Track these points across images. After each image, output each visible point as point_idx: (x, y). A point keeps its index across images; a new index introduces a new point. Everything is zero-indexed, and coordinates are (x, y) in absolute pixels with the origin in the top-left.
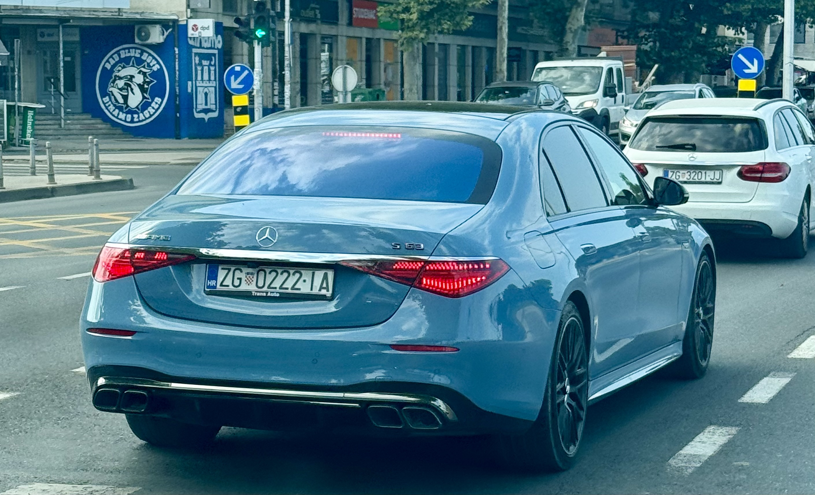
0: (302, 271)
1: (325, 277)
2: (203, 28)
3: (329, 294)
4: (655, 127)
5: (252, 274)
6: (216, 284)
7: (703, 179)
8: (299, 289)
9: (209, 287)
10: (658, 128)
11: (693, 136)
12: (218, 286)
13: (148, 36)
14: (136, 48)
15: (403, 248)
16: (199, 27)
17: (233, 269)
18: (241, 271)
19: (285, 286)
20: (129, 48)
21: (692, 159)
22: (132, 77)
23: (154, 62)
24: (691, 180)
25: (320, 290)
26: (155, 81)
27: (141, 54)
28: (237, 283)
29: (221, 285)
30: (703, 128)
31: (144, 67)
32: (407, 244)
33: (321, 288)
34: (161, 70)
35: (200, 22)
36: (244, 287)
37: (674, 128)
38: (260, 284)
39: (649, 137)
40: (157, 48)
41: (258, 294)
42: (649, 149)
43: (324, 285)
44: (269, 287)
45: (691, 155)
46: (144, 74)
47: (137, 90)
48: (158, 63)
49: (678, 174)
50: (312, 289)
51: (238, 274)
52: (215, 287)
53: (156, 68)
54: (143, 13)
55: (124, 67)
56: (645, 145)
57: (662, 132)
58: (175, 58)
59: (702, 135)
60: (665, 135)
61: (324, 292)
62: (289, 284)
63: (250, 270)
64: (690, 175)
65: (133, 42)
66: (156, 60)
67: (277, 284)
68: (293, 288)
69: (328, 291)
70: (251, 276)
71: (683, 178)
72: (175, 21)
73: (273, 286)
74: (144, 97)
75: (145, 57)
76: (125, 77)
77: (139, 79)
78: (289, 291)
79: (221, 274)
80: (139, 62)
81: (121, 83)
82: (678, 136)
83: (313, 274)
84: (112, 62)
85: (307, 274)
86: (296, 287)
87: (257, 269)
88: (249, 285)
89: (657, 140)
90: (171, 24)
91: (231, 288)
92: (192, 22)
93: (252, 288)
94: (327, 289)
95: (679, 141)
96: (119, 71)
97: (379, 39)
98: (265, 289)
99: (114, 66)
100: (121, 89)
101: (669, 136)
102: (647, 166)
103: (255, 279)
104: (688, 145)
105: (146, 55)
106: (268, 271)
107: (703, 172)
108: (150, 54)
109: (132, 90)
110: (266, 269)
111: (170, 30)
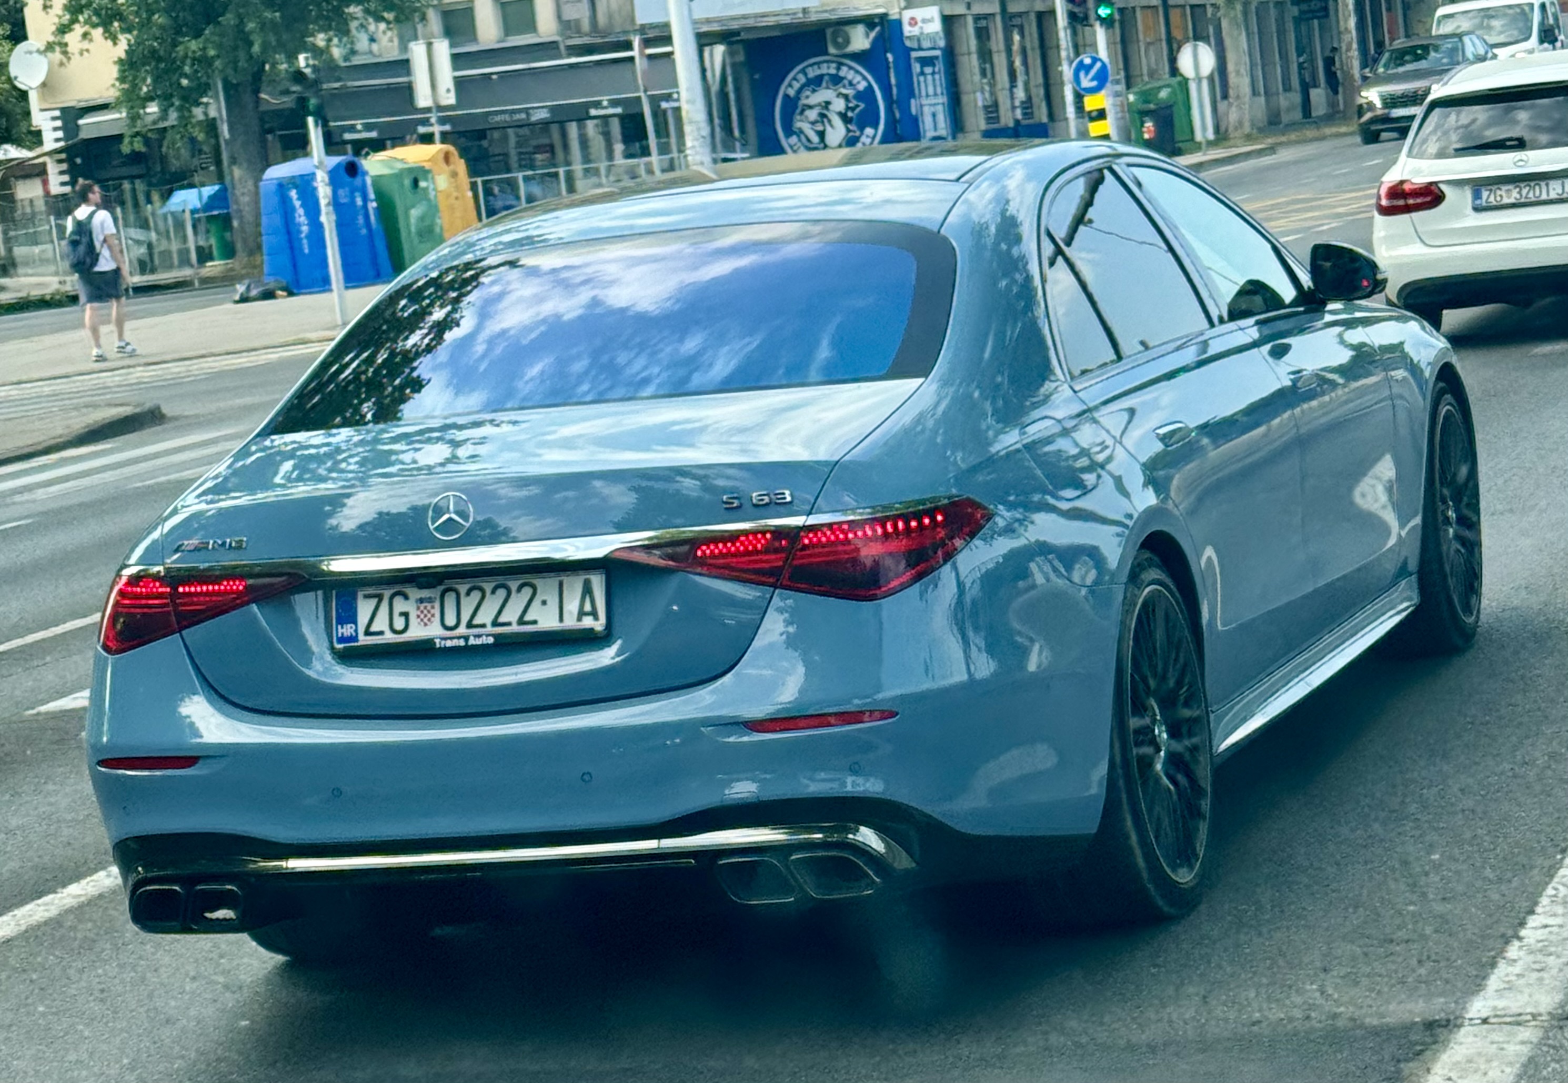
0: (535, 581)
1: (587, 590)
2: (924, 21)
3: (599, 625)
4: (1448, 116)
5: (430, 600)
6: (356, 631)
7: (1544, 197)
8: (535, 622)
9: (342, 640)
10: (1453, 117)
11: (1516, 122)
12: (361, 637)
13: (847, 42)
14: (827, 62)
15: (747, 505)
16: (919, 19)
17: (387, 594)
18: (406, 597)
19: (502, 619)
20: (818, 63)
21: (1521, 163)
22: (828, 103)
23: (859, 78)
24: (1523, 200)
25: (579, 619)
26: (862, 106)
27: (838, 69)
28: (399, 623)
29: (368, 633)
30: (1532, 107)
31: (844, 87)
32: (754, 495)
33: (581, 614)
34: (870, 88)
35: (919, 13)
36: (417, 632)
37: (1480, 113)
38: (451, 620)
39: (1439, 134)
40: (859, 57)
41: (449, 644)
42: (1441, 155)
43: (588, 607)
44: (470, 625)
45: (1518, 158)
46: (846, 97)
47: (837, 121)
48: (865, 78)
49: (1499, 192)
50: (561, 619)
51: (400, 605)
52: (354, 638)
53: (862, 86)
54: (833, 10)
55: (814, 91)
56: (1433, 148)
57: (1460, 123)
58: (888, 68)
59: (1530, 118)
60: (1466, 127)
61: (588, 622)
62: (511, 614)
63: (425, 593)
64: (1520, 193)
65: (826, 53)
66: (861, 74)
67: (485, 616)
68: (521, 622)
69: (596, 618)
70: (429, 606)
71: (1509, 197)
72: (883, 17)
73: (476, 621)
74: (849, 131)
75: (844, 71)
76: (819, 105)
77: (839, 105)
78: (515, 628)
79: (364, 609)
80: (836, 80)
81: (812, 115)
82: (1488, 125)
83: (561, 585)
84: (797, 85)
85: (547, 587)
86: (528, 618)
87: (441, 588)
88: (426, 625)
89: (1454, 137)
90: (877, 20)
91: (389, 637)
92: (907, 15)
93: (434, 631)
94: (594, 614)
95: (1492, 134)
96: (807, 97)
97: (1134, 8)
98: (462, 630)
99: (799, 91)
100: (813, 123)
101: (1473, 127)
102: (1443, 187)
103: (437, 612)
104: (1511, 139)
105: (844, 69)
106: (463, 589)
107: (1543, 184)
108: (851, 68)
109: (829, 121)
110: (457, 586)
111: (878, 29)
